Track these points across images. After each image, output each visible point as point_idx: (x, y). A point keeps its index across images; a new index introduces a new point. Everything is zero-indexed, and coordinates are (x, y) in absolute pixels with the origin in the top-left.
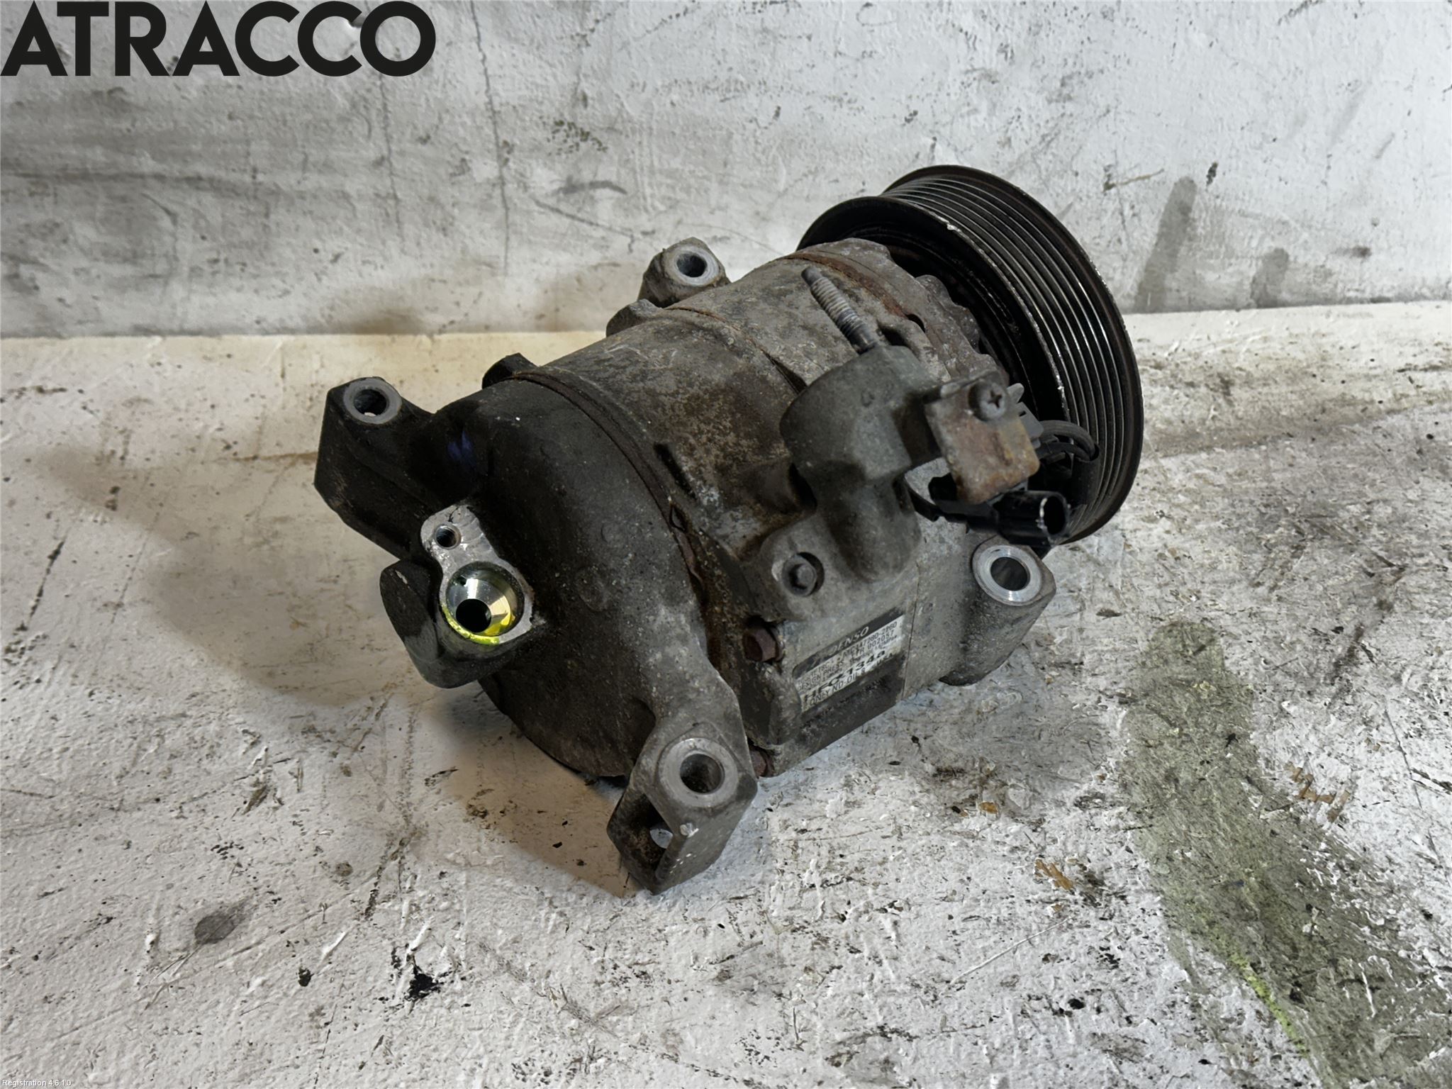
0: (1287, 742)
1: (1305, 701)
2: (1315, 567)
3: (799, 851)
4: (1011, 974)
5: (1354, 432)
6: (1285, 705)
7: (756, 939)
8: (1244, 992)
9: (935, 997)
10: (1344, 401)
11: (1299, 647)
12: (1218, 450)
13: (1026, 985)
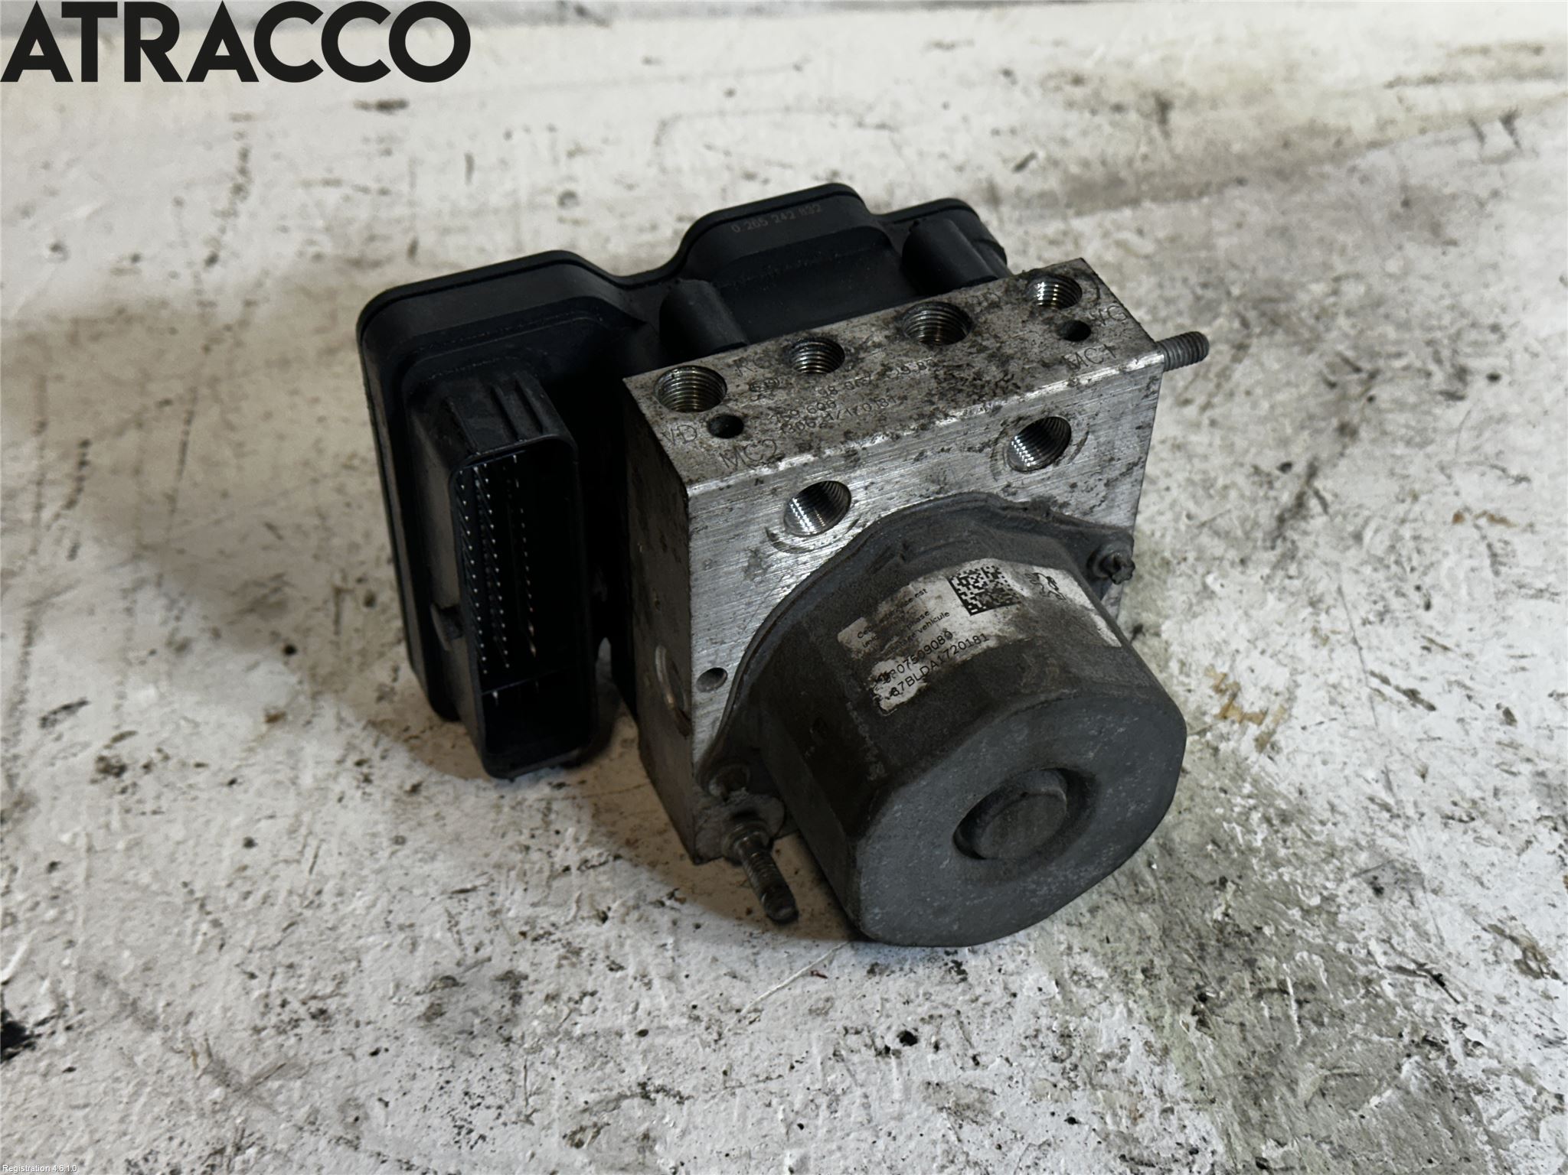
0: (1209, 635)
1: (1236, 573)
2: (1261, 376)
3: (553, 816)
4: (824, 996)
5: (1323, 176)
6: (1210, 579)
7: (484, 953)
8: (1130, 1012)
9: (720, 1035)
10: (1314, 130)
11: (1233, 494)
12: (1147, 204)
13: (844, 1012)
